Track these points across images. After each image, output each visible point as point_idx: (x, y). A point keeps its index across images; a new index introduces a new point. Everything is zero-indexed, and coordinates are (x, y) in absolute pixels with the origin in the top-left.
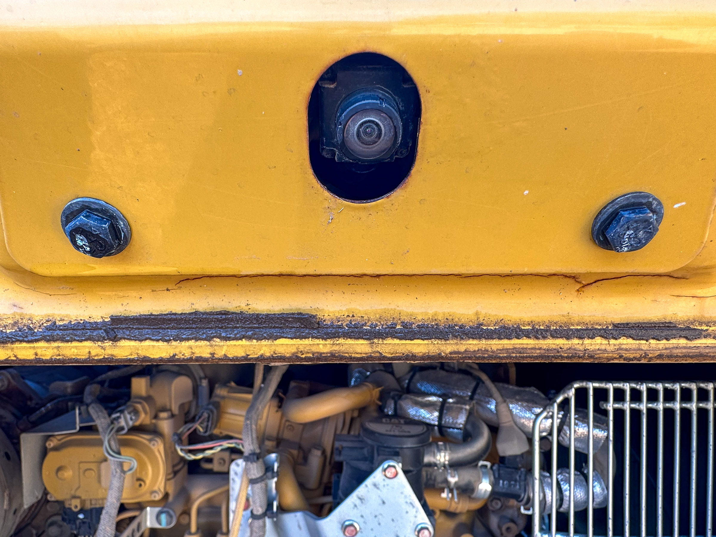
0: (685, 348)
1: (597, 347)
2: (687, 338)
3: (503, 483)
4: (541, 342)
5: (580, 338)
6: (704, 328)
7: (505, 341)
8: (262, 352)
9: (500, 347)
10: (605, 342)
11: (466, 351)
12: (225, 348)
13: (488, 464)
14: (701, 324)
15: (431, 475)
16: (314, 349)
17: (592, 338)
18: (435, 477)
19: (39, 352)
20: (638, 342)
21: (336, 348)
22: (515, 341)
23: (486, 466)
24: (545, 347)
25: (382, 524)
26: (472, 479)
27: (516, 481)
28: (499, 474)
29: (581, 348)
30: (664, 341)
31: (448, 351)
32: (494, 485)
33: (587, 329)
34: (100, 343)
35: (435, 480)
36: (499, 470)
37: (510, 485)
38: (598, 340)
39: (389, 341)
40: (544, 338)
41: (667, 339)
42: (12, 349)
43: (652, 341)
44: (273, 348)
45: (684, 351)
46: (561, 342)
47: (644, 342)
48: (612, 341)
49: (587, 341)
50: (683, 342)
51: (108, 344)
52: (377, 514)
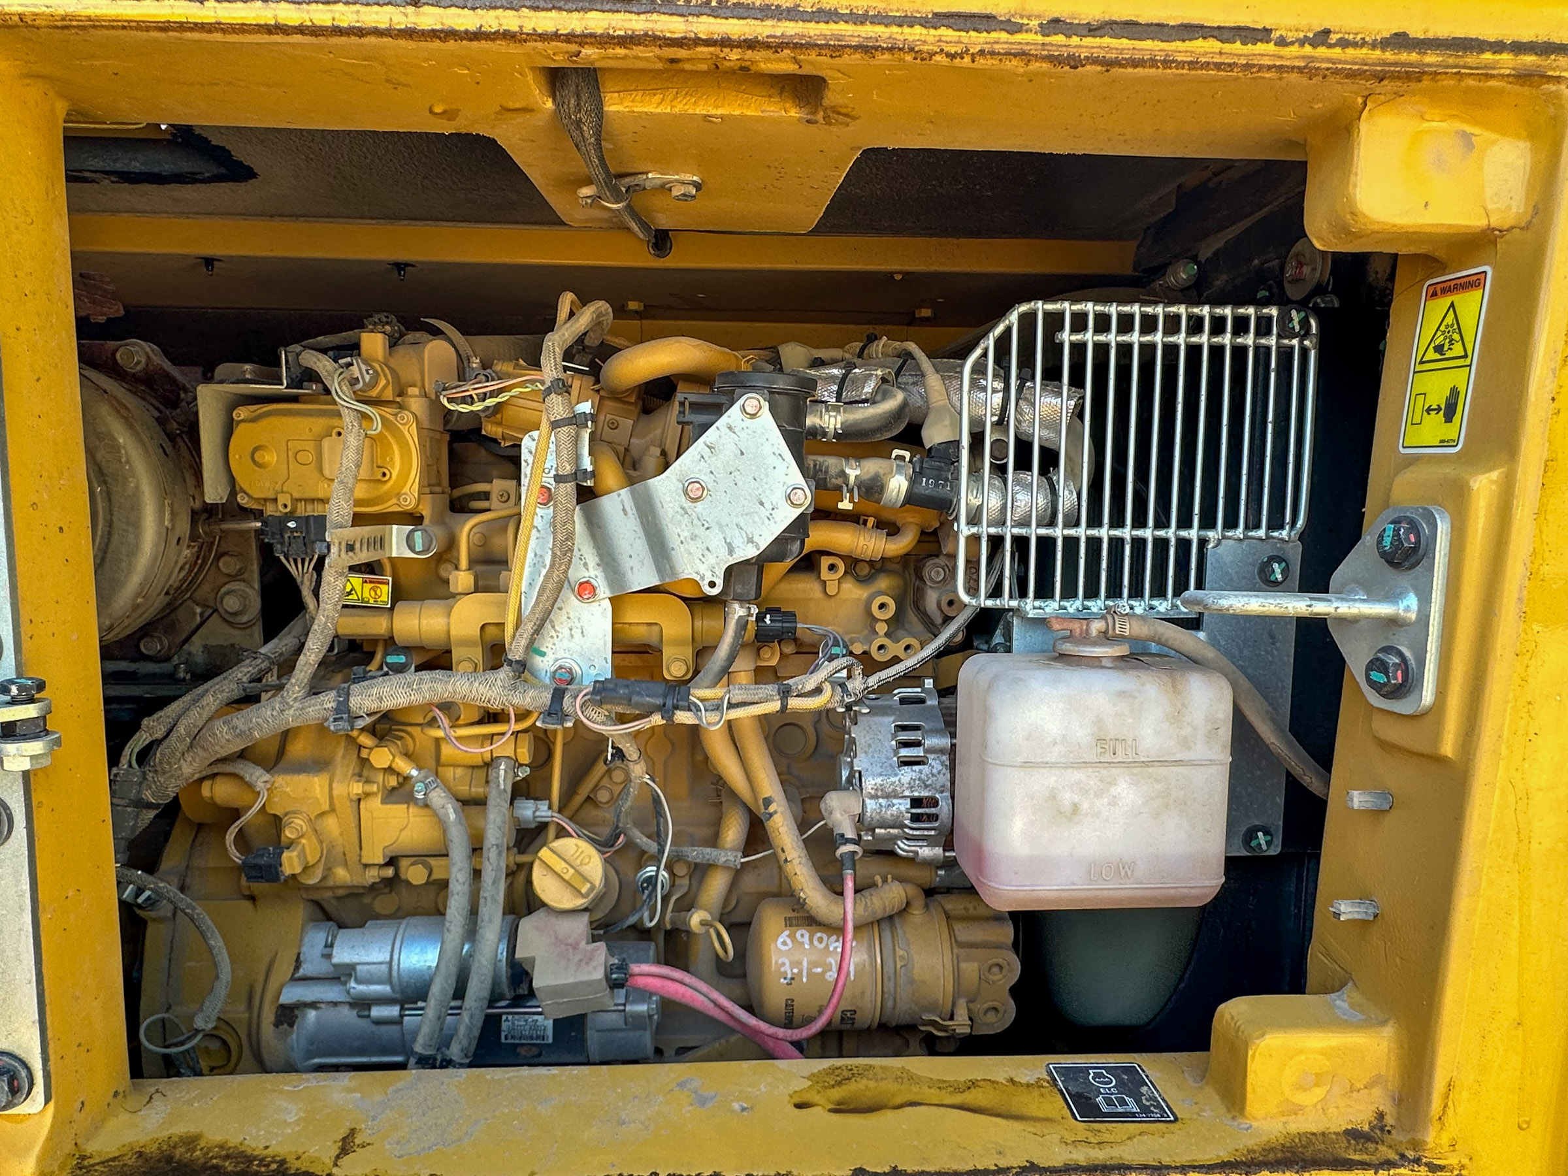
0: (1006, 43)
1: (917, 38)
2: (1008, 32)
3: (927, 482)
4: (860, 28)
5: (900, 26)
6: (1025, 21)
7: (822, 26)
8: (572, 26)
9: (818, 32)
10: (924, 31)
11: (783, 35)
12: (534, 20)
13: (907, 455)
14: (1022, 17)
15: (821, 466)
16: (627, 25)
17: (912, 26)
18: (827, 467)
19: (337, 16)
20: (958, 33)
21: (650, 25)
22: (832, 26)
23: (902, 458)
24: (864, 35)
25: (740, 484)
26: (882, 472)
27: (946, 480)
28: (921, 468)
29: (901, 38)
30: (985, 34)
31: (765, 35)
32: (913, 482)
33: (906, 16)
34: (402, 9)
35: (826, 472)
36: (922, 463)
37: (937, 485)
38: (918, 29)
39: (704, 19)
40: (862, 23)
41: (988, 32)
42: (308, 12)
43: (973, 34)
44: (584, 23)
45: (1006, 46)
46: (880, 29)
47: (964, 34)
48: (932, 31)
49: (906, 30)
50: (1004, 36)
51: (410, 9)
52: (732, 469)
